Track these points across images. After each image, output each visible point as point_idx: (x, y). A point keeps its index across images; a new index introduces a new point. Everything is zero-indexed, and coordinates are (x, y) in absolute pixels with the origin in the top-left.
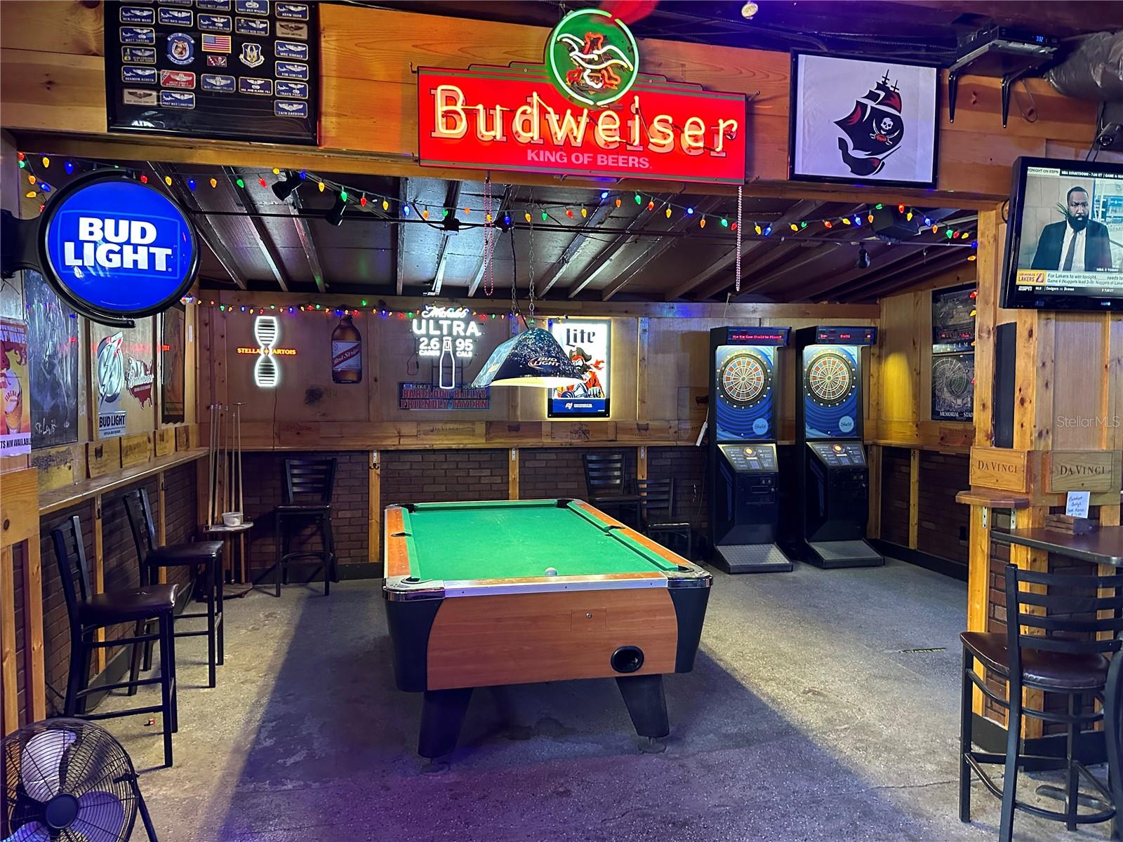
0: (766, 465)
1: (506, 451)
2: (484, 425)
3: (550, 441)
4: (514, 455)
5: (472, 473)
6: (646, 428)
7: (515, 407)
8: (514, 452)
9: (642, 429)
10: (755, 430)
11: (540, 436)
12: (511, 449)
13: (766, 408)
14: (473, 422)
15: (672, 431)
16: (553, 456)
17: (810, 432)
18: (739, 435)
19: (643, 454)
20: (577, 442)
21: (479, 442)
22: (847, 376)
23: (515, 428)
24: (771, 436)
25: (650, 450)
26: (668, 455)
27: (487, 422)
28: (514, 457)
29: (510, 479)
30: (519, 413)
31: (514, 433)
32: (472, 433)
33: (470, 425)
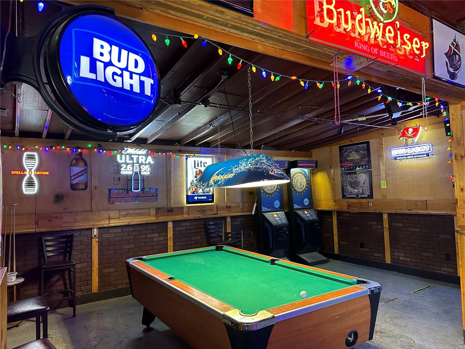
0: (284, 222)
1: (166, 223)
2: (155, 210)
3: (187, 216)
4: (170, 225)
5: (149, 236)
6: (230, 207)
7: (170, 200)
8: (170, 223)
9: (229, 207)
10: (275, 206)
11: (183, 214)
12: (169, 222)
13: (279, 196)
14: (149, 209)
15: (240, 208)
16: (189, 224)
17: (296, 206)
18: (269, 208)
19: (229, 220)
20: (201, 216)
21: (152, 219)
22: (305, 181)
23: (171, 211)
24: (281, 209)
25: (232, 217)
26: (238, 219)
27: (156, 208)
28: (170, 226)
29: (168, 237)
30: (172, 203)
31: (170, 213)
32: (149, 214)
33: (148, 210)
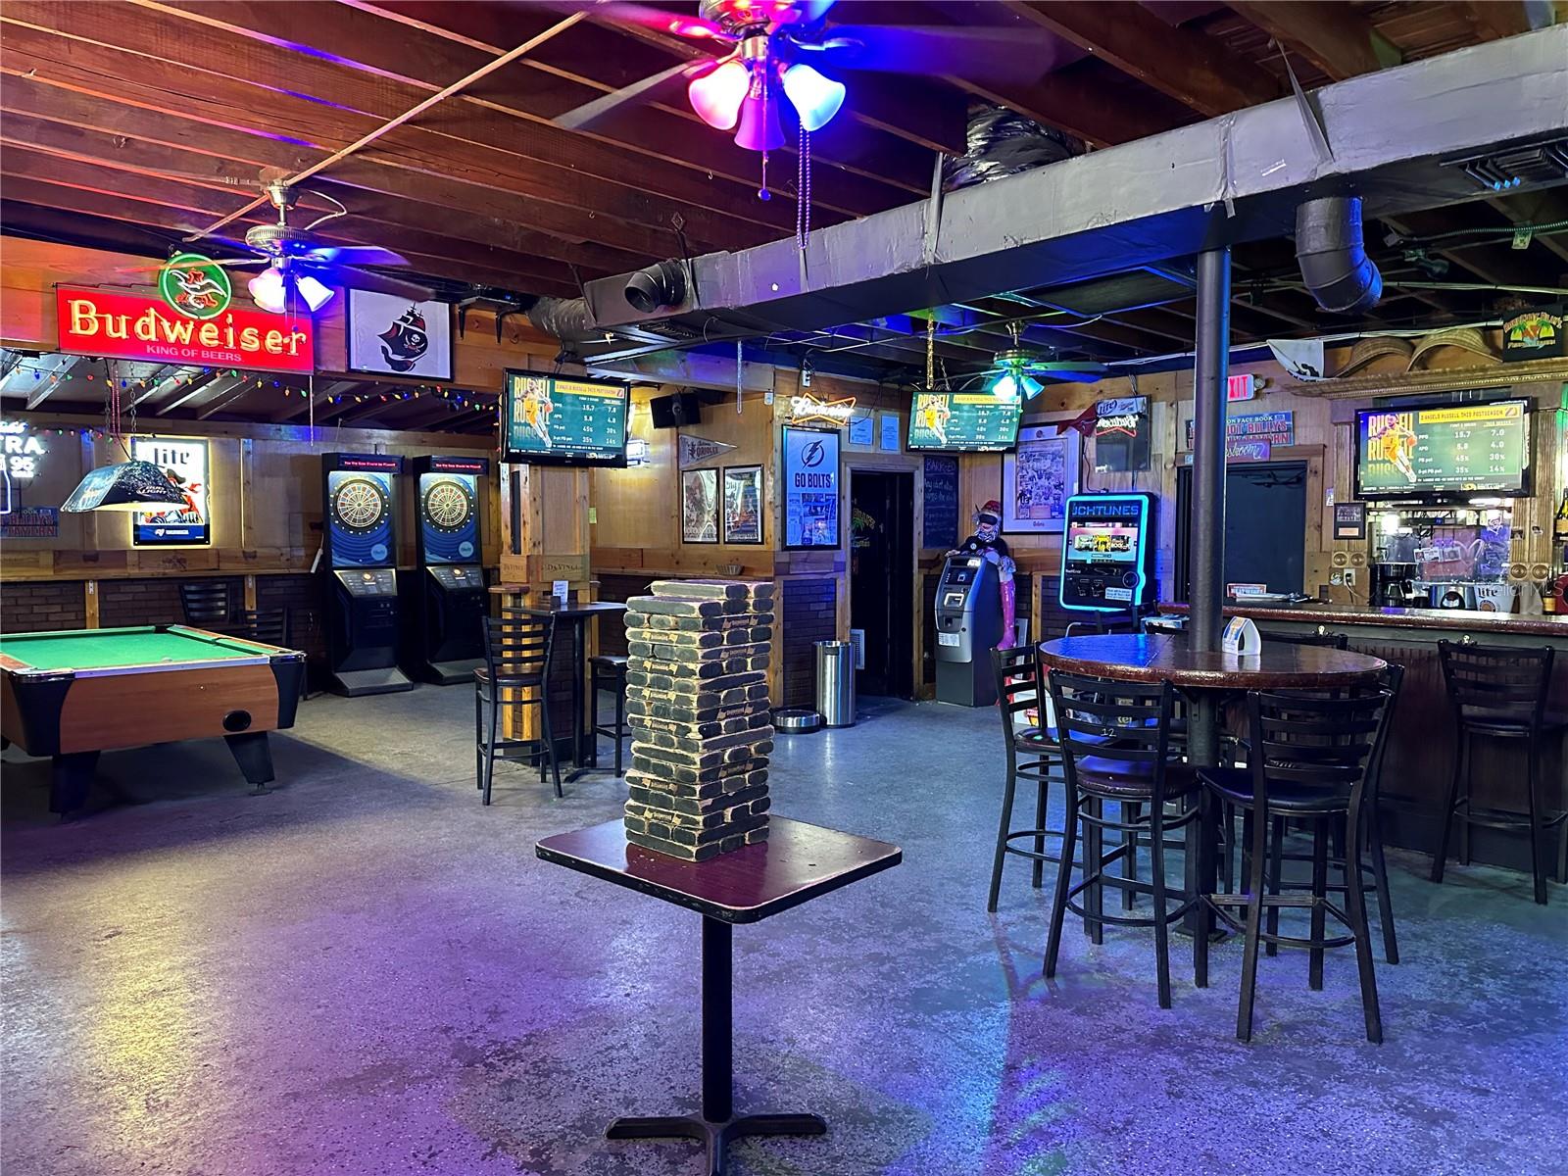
0: (385, 590)
1: (83, 583)
2: (51, 556)
3: (137, 571)
4: (92, 588)
5: (36, 609)
6: (254, 556)
7: (91, 535)
8: (91, 585)
9: (249, 556)
10: (373, 556)
11: (125, 566)
12: (88, 581)
13: (384, 535)
14: (37, 552)
15: (283, 559)
16: (142, 588)
17: (430, 557)
18: (357, 561)
19: (251, 583)
20: (171, 571)
21: (49, 575)
22: (465, 503)
23: (92, 558)
24: (390, 562)
25: (259, 578)
26: (279, 584)
27: (55, 552)
28: (91, 590)
29: (88, 615)
30: (96, 541)
31: (91, 564)
32: (36, 564)
33: (32, 555)
